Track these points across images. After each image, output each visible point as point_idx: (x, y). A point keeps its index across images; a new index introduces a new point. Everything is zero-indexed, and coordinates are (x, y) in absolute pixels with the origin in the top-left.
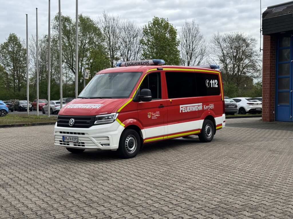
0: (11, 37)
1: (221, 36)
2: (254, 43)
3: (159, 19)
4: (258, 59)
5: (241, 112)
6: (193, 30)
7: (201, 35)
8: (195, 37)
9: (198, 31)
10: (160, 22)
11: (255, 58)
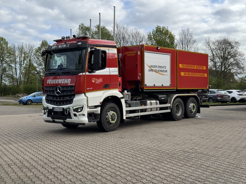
0: (43, 43)
1: (211, 41)
2: (238, 45)
3: (161, 27)
4: (241, 58)
5: (233, 101)
6: (188, 35)
7: (194, 40)
8: (189, 41)
9: (191, 36)
10: (162, 30)
11: (239, 58)
